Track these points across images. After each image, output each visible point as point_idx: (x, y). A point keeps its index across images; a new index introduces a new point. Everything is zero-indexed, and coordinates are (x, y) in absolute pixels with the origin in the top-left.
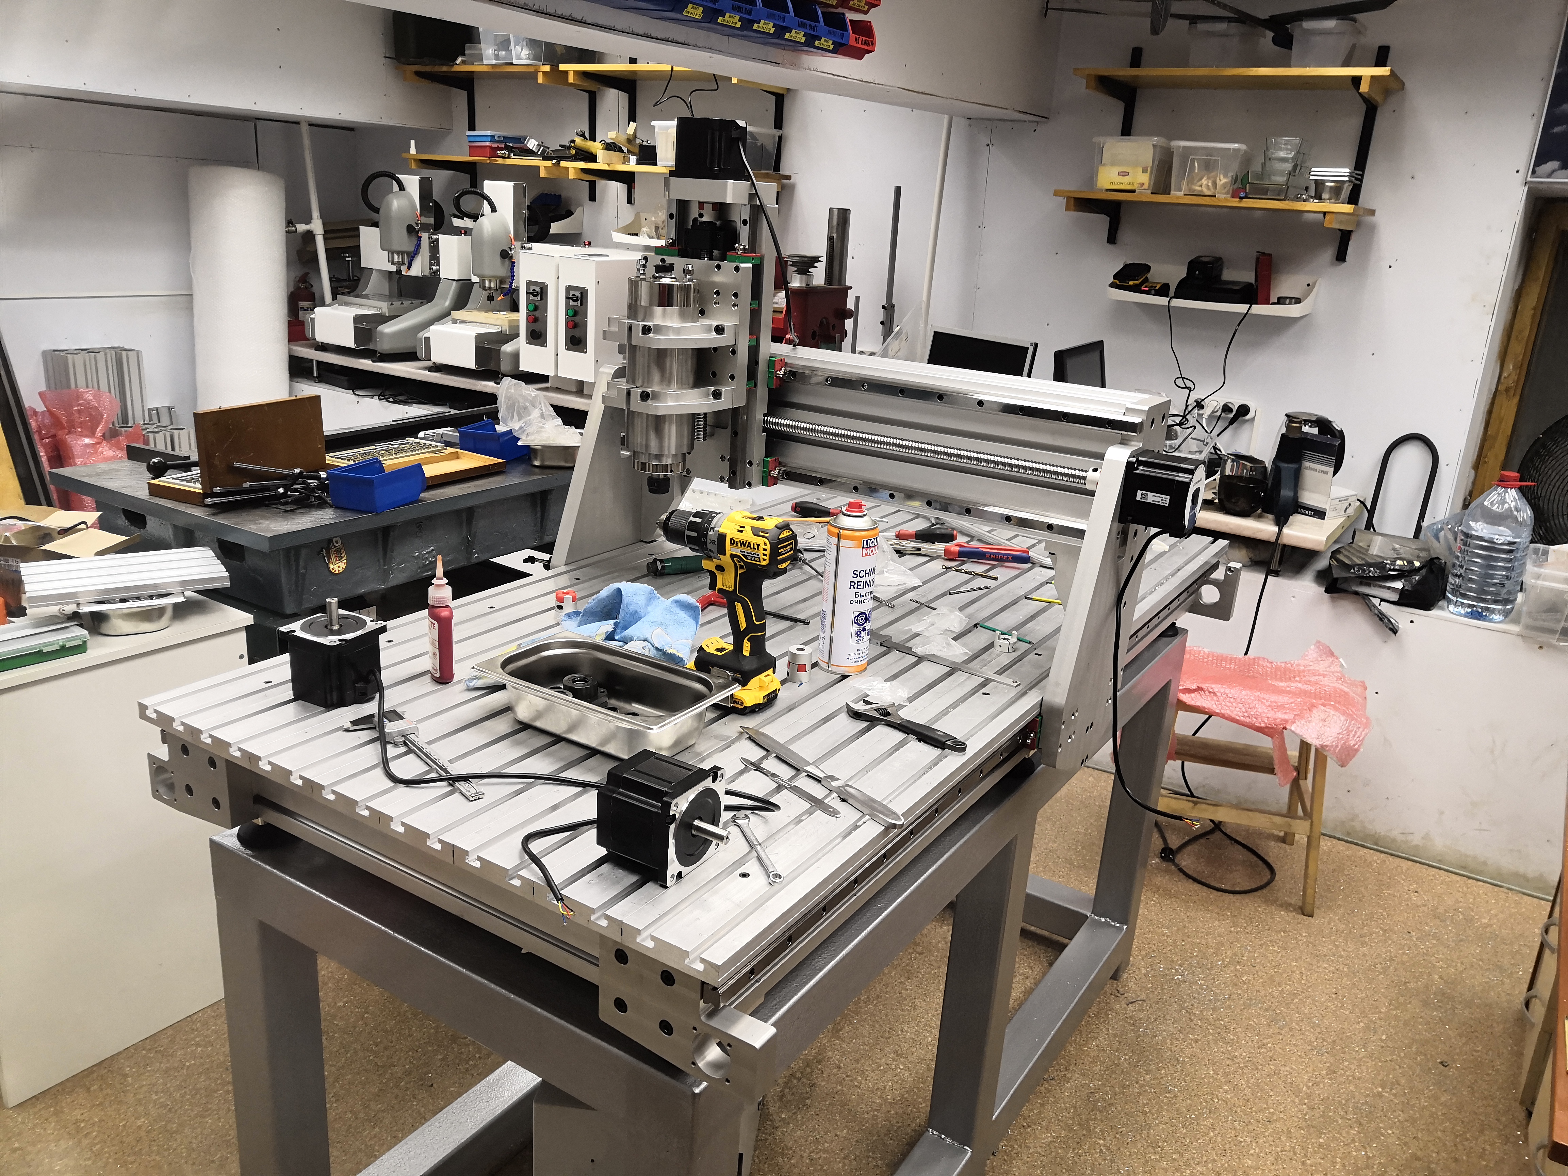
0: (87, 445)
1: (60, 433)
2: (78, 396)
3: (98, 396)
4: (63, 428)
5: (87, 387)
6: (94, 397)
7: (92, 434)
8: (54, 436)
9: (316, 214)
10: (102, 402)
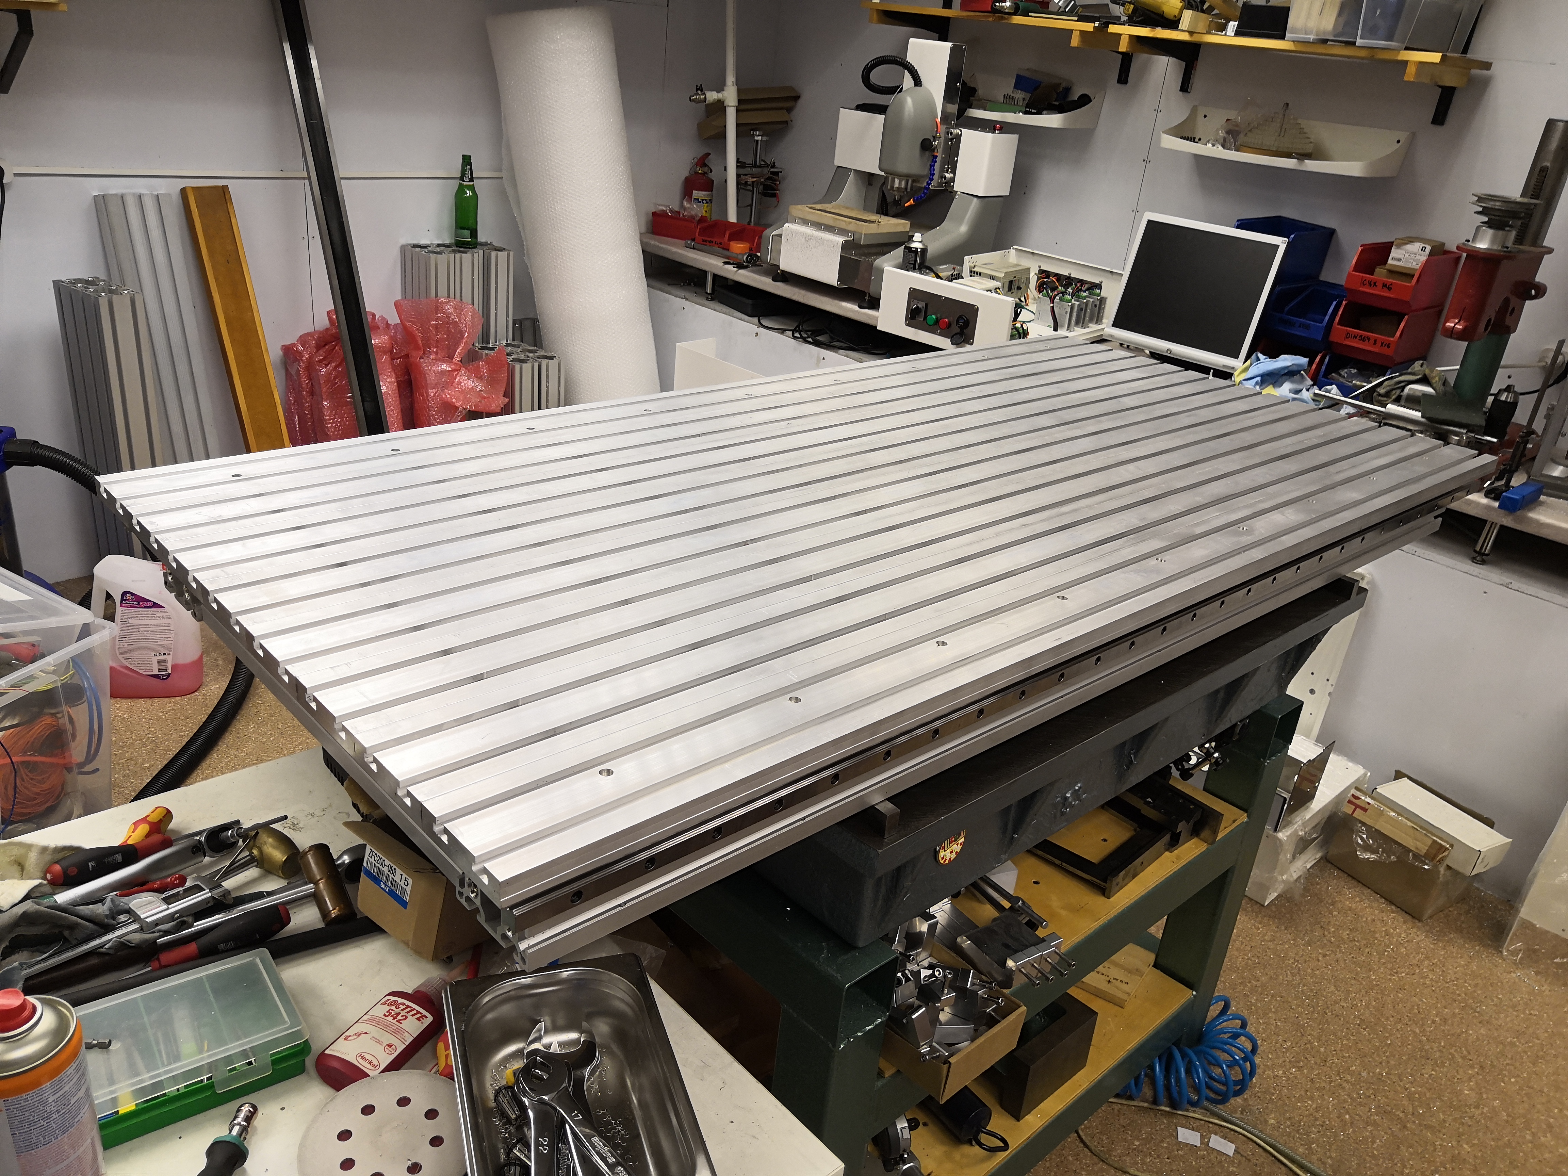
0: (443, 372)
1: (414, 353)
2: (438, 307)
3: (459, 309)
4: (417, 348)
5: (449, 297)
6: (455, 309)
7: (450, 357)
8: (407, 356)
9: (730, 79)
10: (463, 316)
